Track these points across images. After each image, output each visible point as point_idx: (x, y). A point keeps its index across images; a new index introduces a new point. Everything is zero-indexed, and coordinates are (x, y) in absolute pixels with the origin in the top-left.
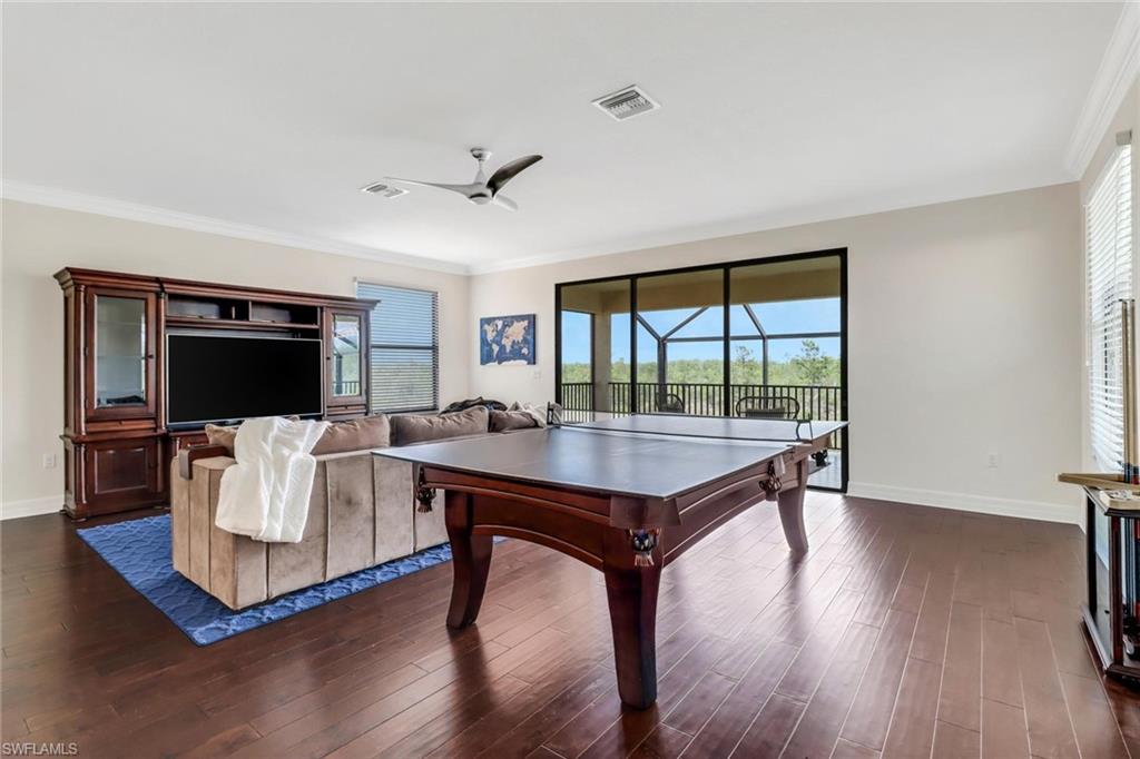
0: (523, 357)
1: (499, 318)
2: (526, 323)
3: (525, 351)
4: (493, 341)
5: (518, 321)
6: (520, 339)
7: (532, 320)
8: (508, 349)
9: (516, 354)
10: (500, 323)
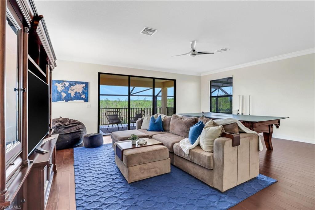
0: (82, 99)
1: (67, 82)
2: (84, 85)
3: (83, 96)
4: (62, 91)
5: (79, 84)
6: (81, 91)
7: (87, 84)
8: (73, 95)
9: (77, 97)
10: (67, 84)
